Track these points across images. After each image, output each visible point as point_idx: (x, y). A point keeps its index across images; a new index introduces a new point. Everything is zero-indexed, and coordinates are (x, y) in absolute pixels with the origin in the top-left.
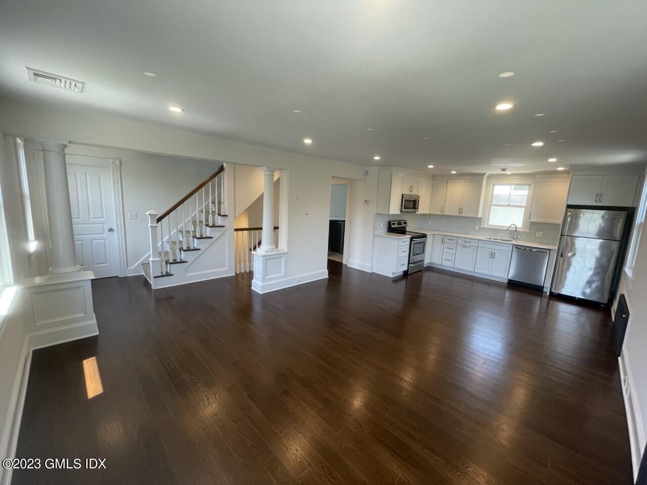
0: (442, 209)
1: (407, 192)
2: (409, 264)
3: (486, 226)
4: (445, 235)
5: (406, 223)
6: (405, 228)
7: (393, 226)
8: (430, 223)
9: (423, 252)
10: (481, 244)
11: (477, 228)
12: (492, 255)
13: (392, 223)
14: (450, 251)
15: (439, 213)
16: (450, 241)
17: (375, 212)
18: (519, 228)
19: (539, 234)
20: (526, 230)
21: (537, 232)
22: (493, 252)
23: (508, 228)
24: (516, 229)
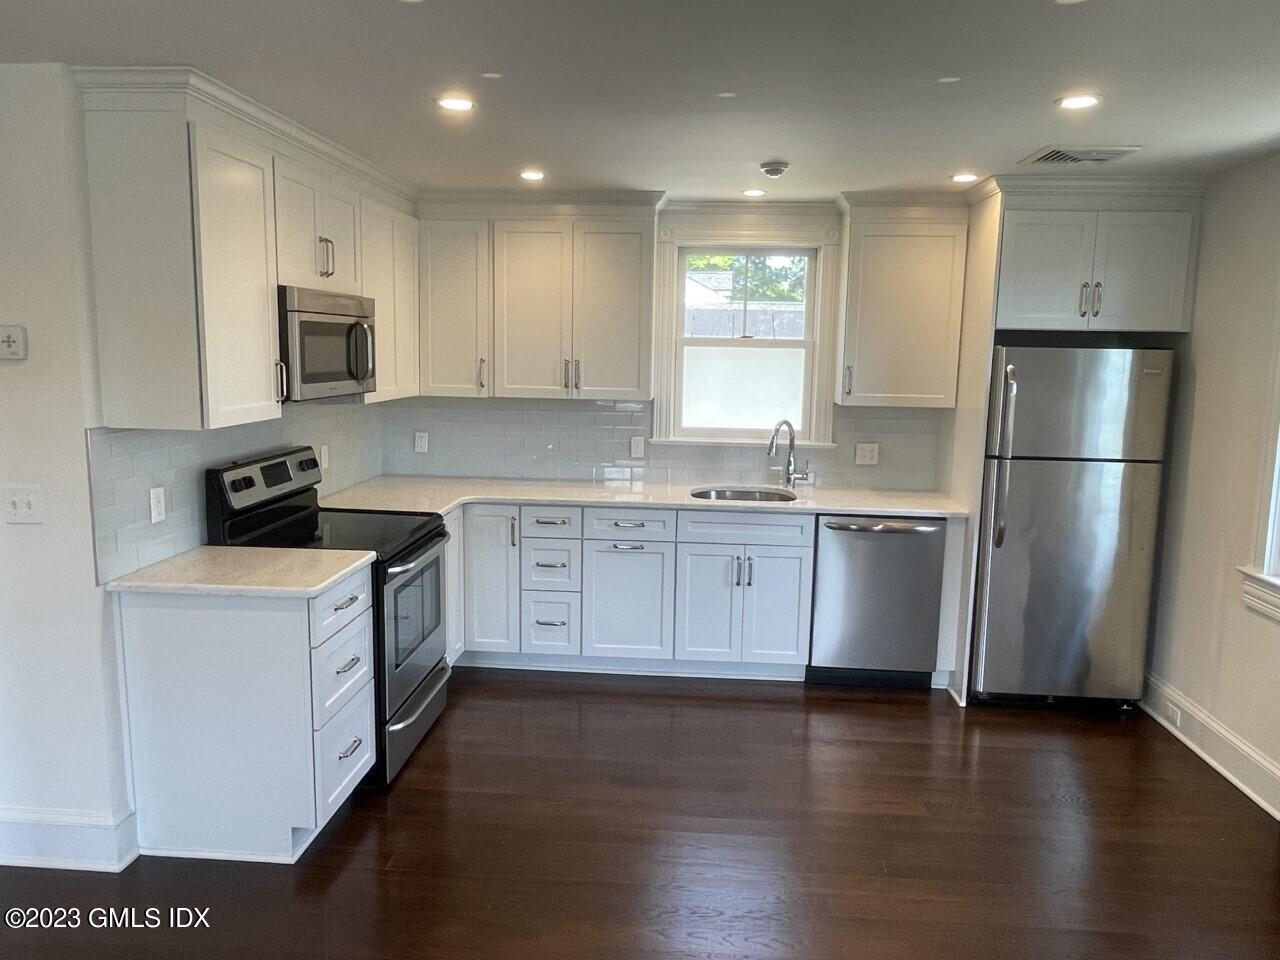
0: (483, 369)
1: (300, 276)
2: (381, 723)
3: (672, 437)
4: (521, 505)
5: (313, 464)
6: (309, 490)
7: (239, 501)
8: (423, 443)
11: (638, 444)
12: (741, 574)
13: (229, 477)
14: (557, 579)
15: (469, 390)
16: (549, 531)
17: (91, 423)
19: (867, 453)
20: (824, 441)
21: (859, 446)
22: (742, 557)
23: (773, 438)
24: (792, 440)
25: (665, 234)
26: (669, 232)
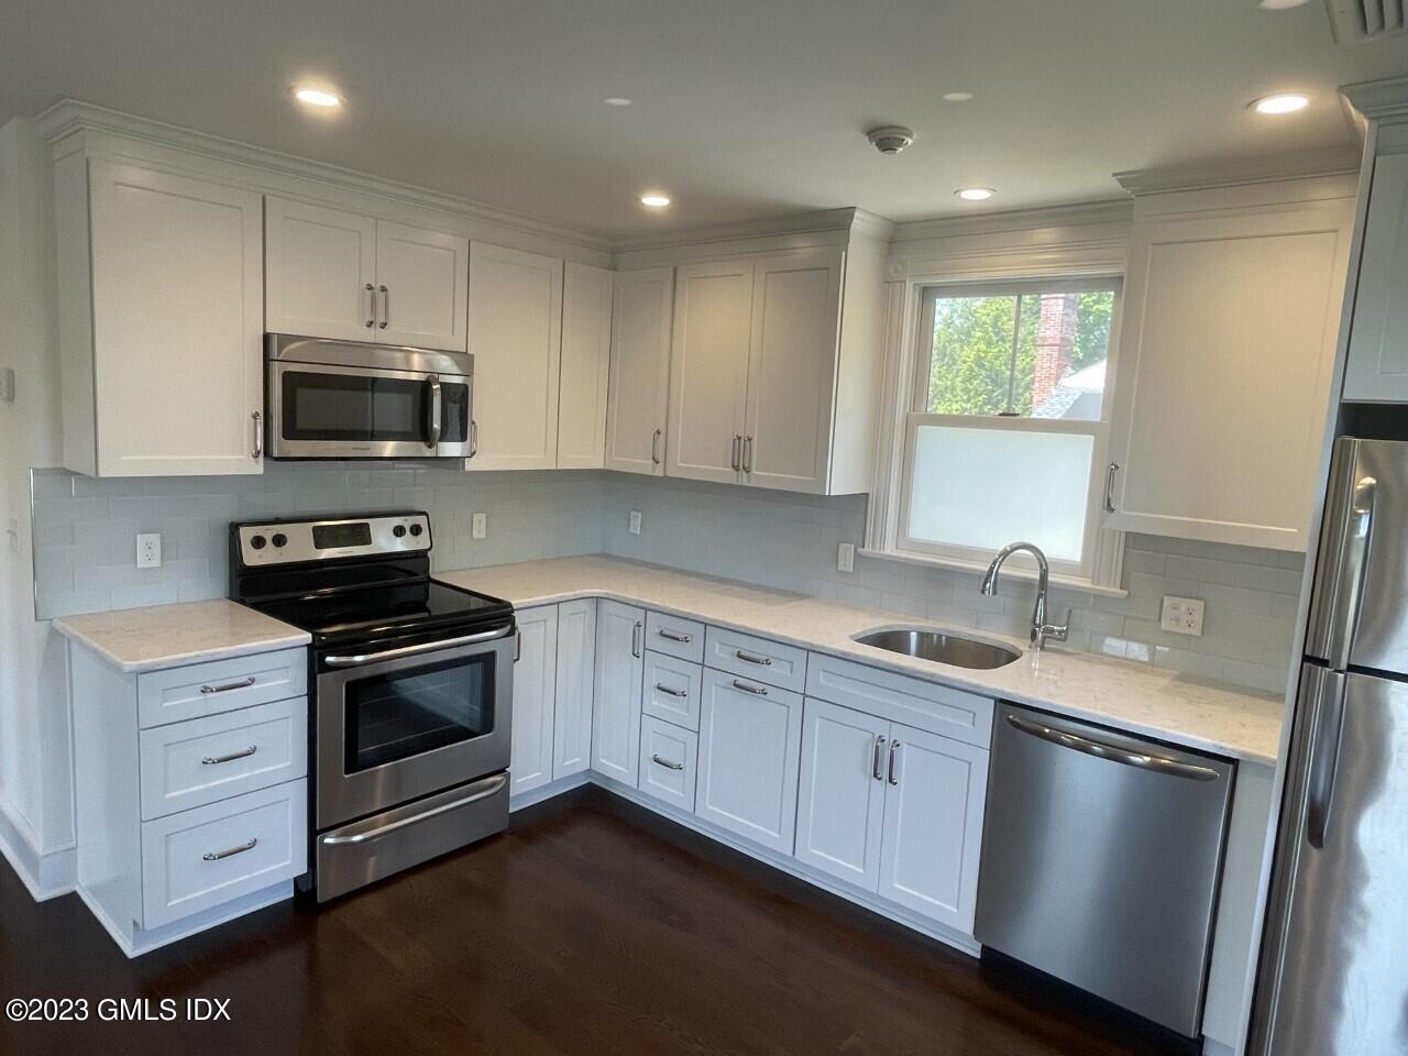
2: (314, 833)
3: (889, 550)
4: (650, 610)
8: (637, 524)
9: (487, 724)
10: (824, 681)
11: (847, 552)
12: (883, 766)
13: (250, 532)
14: (677, 709)
15: (645, 466)
16: (669, 646)
18: (1067, 567)
19: (1183, 614)
20: (1109, 584)
21: (1167, 601)
22: (886, 738)
23: (994, 563)
24: (1044, 577)
25: (896, 271)
26: (900, 267)
